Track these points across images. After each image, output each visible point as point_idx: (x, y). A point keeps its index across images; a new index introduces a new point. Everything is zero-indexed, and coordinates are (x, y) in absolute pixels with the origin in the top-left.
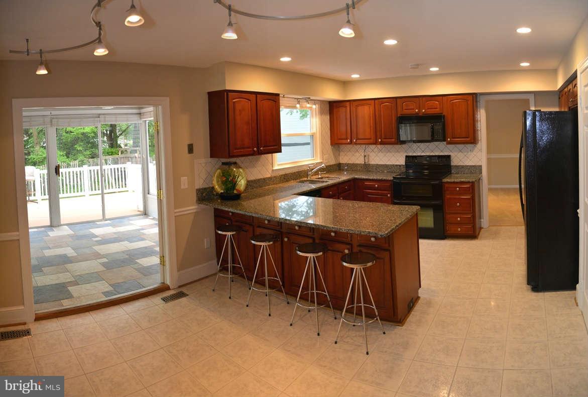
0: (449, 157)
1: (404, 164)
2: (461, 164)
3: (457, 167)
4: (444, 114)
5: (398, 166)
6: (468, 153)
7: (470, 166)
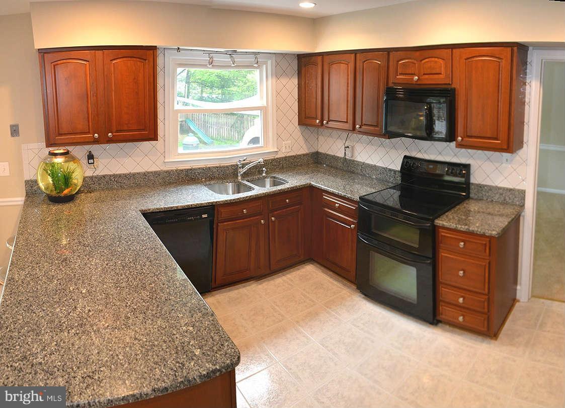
0: (467, 167)
1: (399, 169)
3: (480, 187)
4: (453, 86)
6: (502, 163)
7: (504, 189)
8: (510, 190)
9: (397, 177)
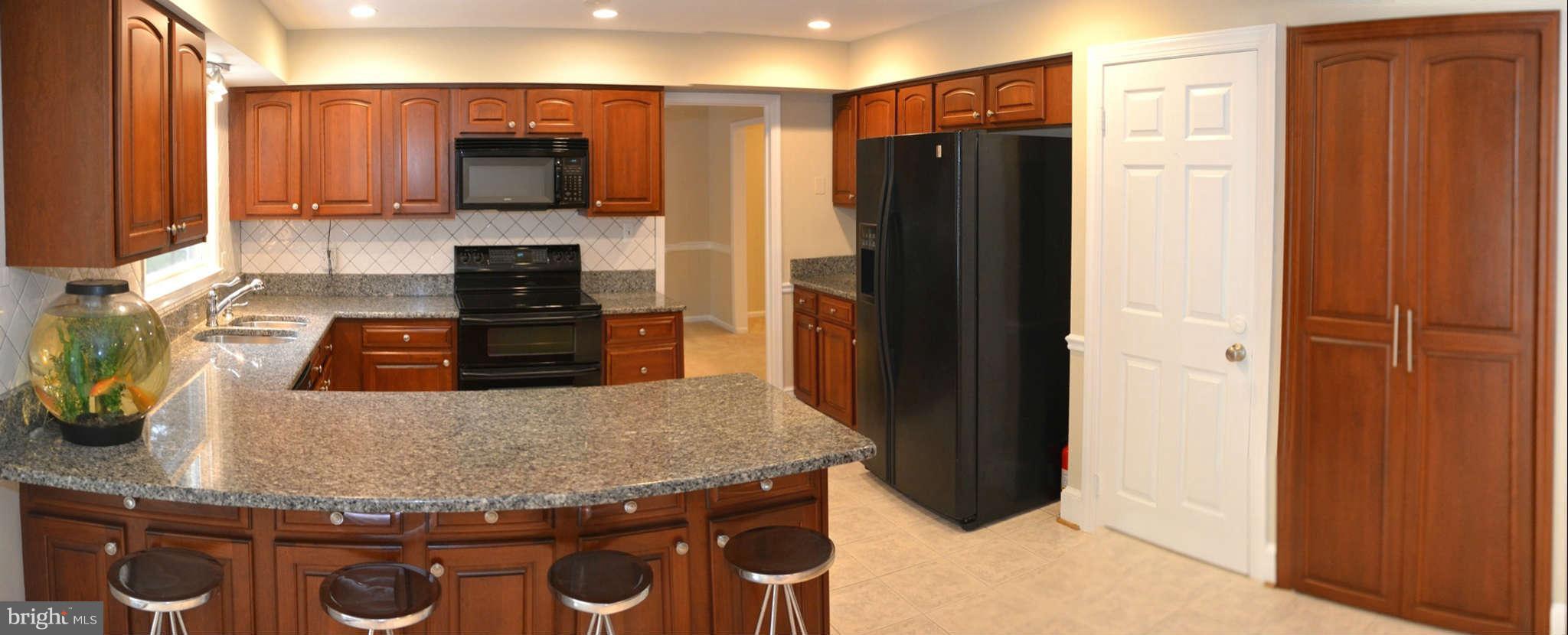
0: (576, 248)
1: (450, 270)
2: (603, 267)
3: (594, 274)
4: (584, 136)
5: (430, 279)
6: (622, 238)
7: (627, 273)
8: (636, 272)
9: (441, 285)
